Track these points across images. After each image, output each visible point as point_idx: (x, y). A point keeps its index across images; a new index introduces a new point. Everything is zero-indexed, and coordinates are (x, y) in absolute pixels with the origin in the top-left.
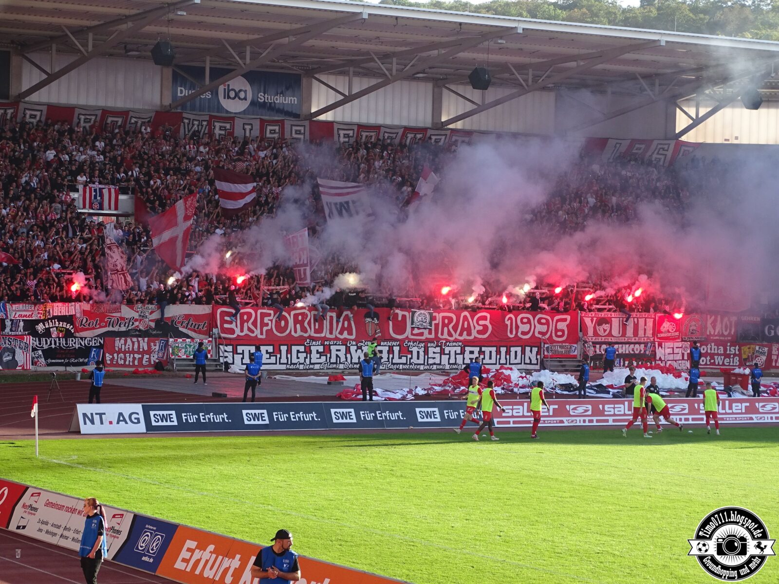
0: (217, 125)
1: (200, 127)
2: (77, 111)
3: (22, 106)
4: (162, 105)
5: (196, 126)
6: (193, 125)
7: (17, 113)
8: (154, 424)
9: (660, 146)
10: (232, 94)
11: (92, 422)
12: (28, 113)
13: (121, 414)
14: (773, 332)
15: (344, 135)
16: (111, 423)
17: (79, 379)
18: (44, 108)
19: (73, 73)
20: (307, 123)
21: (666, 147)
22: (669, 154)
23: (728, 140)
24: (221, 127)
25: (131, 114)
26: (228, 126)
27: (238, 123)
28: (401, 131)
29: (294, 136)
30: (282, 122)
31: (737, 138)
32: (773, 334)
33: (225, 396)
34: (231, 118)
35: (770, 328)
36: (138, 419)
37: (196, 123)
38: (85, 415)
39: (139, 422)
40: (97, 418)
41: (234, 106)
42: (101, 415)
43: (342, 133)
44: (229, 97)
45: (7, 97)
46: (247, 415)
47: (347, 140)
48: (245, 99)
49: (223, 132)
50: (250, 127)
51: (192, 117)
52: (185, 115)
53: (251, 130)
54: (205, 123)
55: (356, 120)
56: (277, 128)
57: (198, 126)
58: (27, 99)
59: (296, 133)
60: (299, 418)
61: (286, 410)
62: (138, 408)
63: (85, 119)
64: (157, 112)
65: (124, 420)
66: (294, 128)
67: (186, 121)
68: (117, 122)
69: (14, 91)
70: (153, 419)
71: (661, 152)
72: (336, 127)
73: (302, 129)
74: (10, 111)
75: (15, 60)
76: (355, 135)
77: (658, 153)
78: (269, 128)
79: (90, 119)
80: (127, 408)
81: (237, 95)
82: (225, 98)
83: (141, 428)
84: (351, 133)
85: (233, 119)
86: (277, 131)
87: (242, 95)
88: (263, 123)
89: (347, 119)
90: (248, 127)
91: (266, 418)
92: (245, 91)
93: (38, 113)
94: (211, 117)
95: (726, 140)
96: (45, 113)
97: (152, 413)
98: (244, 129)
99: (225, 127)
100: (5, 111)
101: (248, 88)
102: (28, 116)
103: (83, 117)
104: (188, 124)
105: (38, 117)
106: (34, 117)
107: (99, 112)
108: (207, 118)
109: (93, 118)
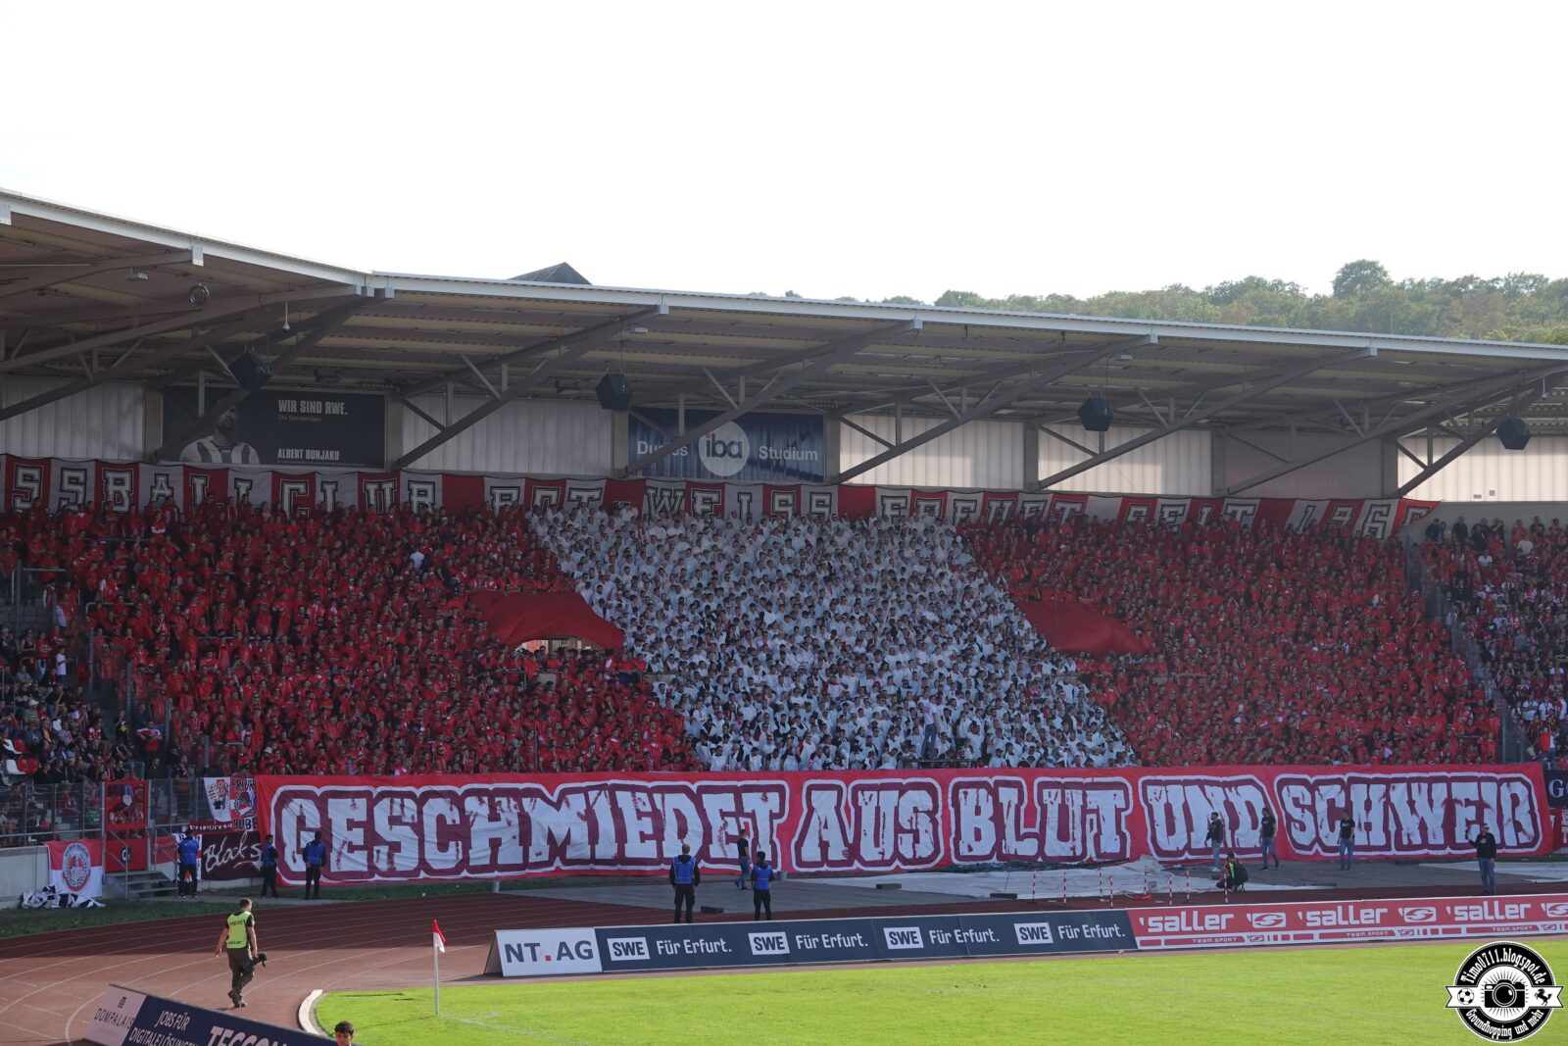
0: (699, 496)
1: (673, 500)
2: (488, 483)
3: (404, 478)
4: (613, 469)
5: (666, 499)
6: (662, 497)
7: (398, 488)
8: (614, 958)
9: (1374, 509)
10: (720, 449)
11: (520, 958)
12: (415, 487)
13: (563, 945)
14: (1561, 790)
15: (893, 505)
16: (548, 958)
17: (497, 890)
18: (438, 480)
19: (480, 425)
20: (834, 490)
21: (1385, 510)
22: (1390, 520)
23: (1480, 497)
24: (704, 499)
25: (570, 484)
26: (715, 497)
27: (731, 493)
28: (980, 497)
29: (815, 509)
30: (797, 488)
31: (1492, 493)
32: (1561, 794)
33: (721, 911)
34: (719, 486)
35: (1557, 785)
36: (589, 951)
37: (666, 494)
38: (508, 948)
39: (591, 956)
40: (527, 952)
41: (721, 467)
42: (533, 946)
43: (888, 503)
44: (715, 454)
45: (381, 466)
46: (756, 941)
47: (896, 513)
48: (739, 455)
49: (708, 507)
50: (748, 497)
51: (659, 485)
52: (648, 483)
53: (750, 502)
54: (680, 494)
55: (908, 482)
56: (789, 498)
57: (670, 498)
58: (411, 466)
59: (818, 506)
60: (836, 943)
61: (815, 931)
62: (588, 934)
63: (502, 495)
64: (608, 479)
65: (569, 954)
66: (815, 498)
67: (651, 492)
68: (550, 497)
69: (390, 455)
70: (612, 950)
71: (1378, 517)
72: (879, 493)
73: (827, 498)
74: (388, 487)
75: (391, 409)
76: (909, 506)
77: (1373, 521)
78: (778, 497)
79: (510, 495)
80: (573, 935)
81: (726, 451)
82: (708, 455)
83: (595, 964)
84: (902, 502)
85: (721, 486)
86: (790, 502)
87: (735, 450)
88: (768, 491)
89: (895, 482)
90: (745, 499)
91: (785, 944)
92: (739, 444)
93: (429, 488)
94: (690, 484)
95: (1475, 496)
96: (439, 485)
97: (610, 942)
98: (740, 502)
99: (710, 499)
100: (380, 486)
101: (743, 438)
102: (415, 492)
103: (498, 492)
104: (655, 496)
105: (430, 493)
106: (424, 493)
107: (522, 483)
108: (683, 486)
109: (515, 493)
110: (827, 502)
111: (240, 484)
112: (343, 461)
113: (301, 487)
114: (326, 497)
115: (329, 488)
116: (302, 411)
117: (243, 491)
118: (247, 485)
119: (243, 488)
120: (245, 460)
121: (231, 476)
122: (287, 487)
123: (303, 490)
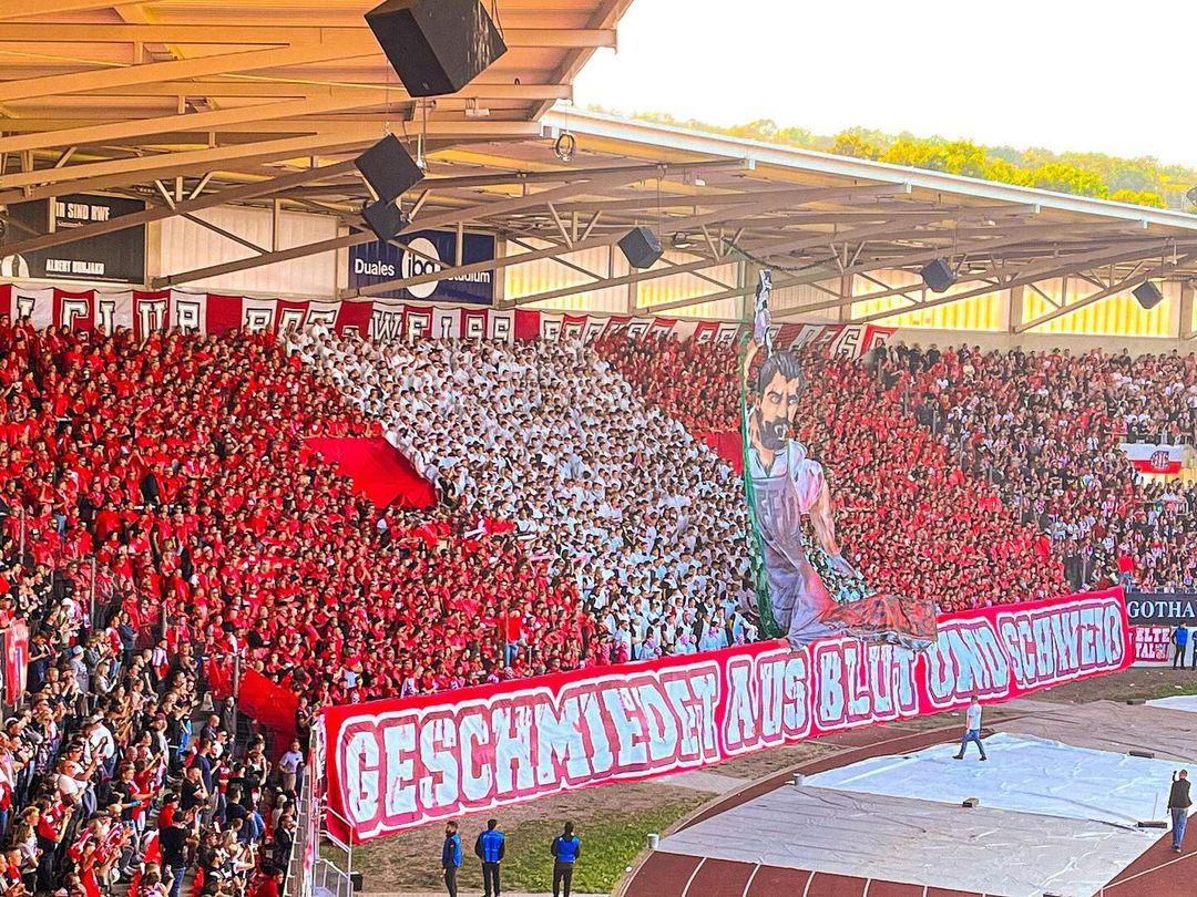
0: (413, 320)
1: (392, 324)
2: (246, 304)
3: (173, 297)
4: (337, 288)
5: (387, 323)
6: (384, 321)
7: (168, 309)
9: (850, 333)
10: (418, 268)
12: (183, 308)
18: (203, 300)
20: (511, 314)
21: (856, 334)
22: (859, 344)
25: (312, 306)
26: (424, 321)
27: (437, 316)
28: (605, 321)
30: (485, 312)
31: (928, 321)
34: (428, 310)
37: (388, 317)
43: (548, 327)
44: (414, 274)
45: (141, 281)
49: (419, 332)
50: (448, 322)
51: (384, 308)
52: (375, 306)
54: (398, 318)
57: (390, 322)
63: (256, 318)
64: (342, 301)
66: (499, 322)
67: (376, 315)
68: (295, 320)
71: (850, 341)
72: (542, 318)
73: (505, 322)
74: (159, 307)
77: (846, 343)
78: (472, 322)
79: (263, 318)
81: (423, 269)
82: (410, 274)
84: (556, 326)
86: (480, 327)
87: (429, 268)
88: (464, 315)
93: (194, 309)
94: (407, 308)
95: (915, 323)
96: (203, 307)
98: (443, 326)
99: (420, 323)
100: (153, 307)
102: (182, 314)
103: (253, 315)
104: (379, 320)
105: (195, 316)
106: (188, 315)
107: (273, 305)
108: (401, 309)
109: (267, 315)
110: (507, 327)
111: (22, 303)
112: (109, 275)
113: (82, 308)
114: (105, 320)
115: (107, 308)
116: (70, 216)
117: (25, 312)
118: (30, 304)
119: (26, 306)
120: (16, 273)
121: (15, 293)
122: (68, 307)
123: (83, 310)
